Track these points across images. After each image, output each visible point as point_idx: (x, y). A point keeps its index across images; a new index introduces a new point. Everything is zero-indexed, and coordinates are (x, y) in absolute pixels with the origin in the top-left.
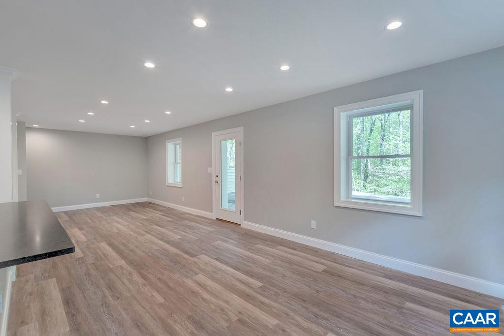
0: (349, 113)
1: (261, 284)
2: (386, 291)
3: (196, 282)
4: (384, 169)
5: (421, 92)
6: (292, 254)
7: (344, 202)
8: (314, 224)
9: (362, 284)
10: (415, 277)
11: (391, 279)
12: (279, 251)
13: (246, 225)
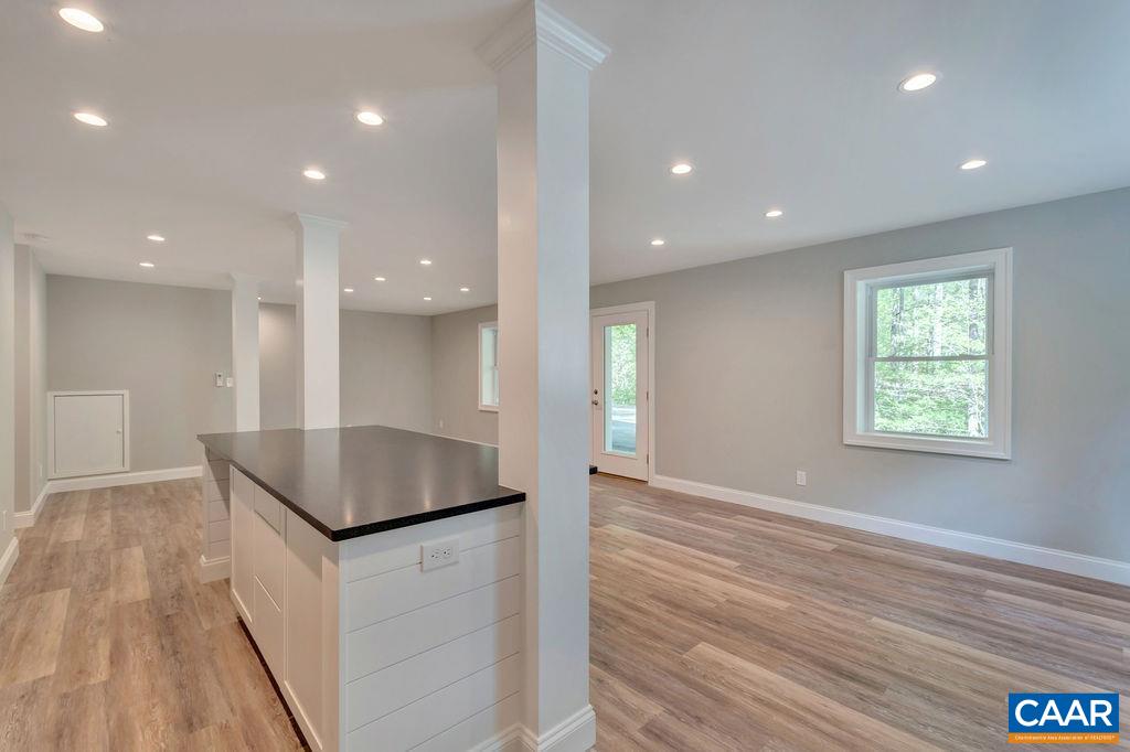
0: (871, 281)
1: (738, 564)
2: (952, 577)
3: (627, 557)
4: (902, 381)
5: (1010, 250)
6: (768, 527)
7: (861, 437)
8: (801, 477)
9: (908, 568)
10: (997, 561)
11: (957, 563)
12: (743, 522)
13: (660, 482)
